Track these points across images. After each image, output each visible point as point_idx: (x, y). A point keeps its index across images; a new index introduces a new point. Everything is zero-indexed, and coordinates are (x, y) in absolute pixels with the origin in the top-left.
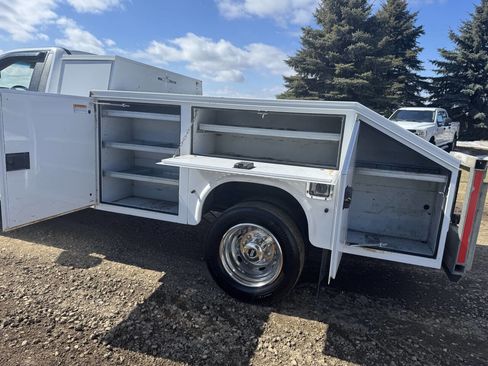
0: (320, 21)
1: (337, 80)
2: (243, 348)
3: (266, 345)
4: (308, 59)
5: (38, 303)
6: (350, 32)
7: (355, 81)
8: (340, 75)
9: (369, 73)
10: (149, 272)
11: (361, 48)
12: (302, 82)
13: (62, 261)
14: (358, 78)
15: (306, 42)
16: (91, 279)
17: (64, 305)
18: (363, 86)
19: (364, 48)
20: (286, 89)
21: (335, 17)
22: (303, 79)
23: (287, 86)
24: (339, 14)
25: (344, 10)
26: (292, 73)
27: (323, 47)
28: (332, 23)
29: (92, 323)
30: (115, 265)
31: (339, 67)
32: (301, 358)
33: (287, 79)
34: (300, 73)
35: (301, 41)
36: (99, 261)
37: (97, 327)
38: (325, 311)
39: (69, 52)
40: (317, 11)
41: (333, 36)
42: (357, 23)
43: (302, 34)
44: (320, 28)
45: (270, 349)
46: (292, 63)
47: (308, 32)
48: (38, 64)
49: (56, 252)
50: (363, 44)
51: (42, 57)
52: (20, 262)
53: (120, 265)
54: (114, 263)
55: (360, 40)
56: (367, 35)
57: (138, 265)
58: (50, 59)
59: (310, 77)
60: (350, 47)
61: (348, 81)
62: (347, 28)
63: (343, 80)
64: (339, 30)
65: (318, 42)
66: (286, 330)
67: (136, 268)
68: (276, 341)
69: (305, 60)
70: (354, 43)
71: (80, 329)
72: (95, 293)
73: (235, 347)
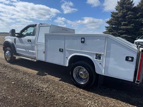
0: (117, 10)
1: (122, 27)
2: (76, 98)
3: (82, 98)
4: (113, 21)
5: (30, 83)
6: (127, 12)
7: (128, 27)
8: (123, 26)
9: (133, 24)
10: (57, 78)
11: (130, 17)
12: (111, 28)
13: (38, 74)
14: (129, 26)
15: (112, 16)
16: (43, 79)
17: (36, 84)
18: (131, 28)
19: (131, 16)
20: (106, 30)
21: (121, 8)
22: (111, 27)
23: (106, 29)
24: (123, 7)
25: (124, 5)
26: (108, 25)
27: (118, 17)
28: (121, 10)
29: (41, 89)
30: (49, 76)
31: (123, 23)
32: (91, 103)
33: (106, 27)
34: (110, 25)
35: (111, 16)
36: (46, 75)
37: (42, 89)
38: (101, 92)
39: (41, 24)
40: (116, 7)
41: (121, 14)
42: (129, 9)
43: (111, 14)
44: (117, 12)
45: (83, 100)
46: (108, 22)
47: (113, 13)
48: (35, 27)
49: (37, 72)
50: (131, 15)
51: (36, 25)
52: (28, 74)
53: (50, 76)
54: (49, 75)
55: (130, 14)
56: (132, 13)
57: (55, 76)
58: (37, 26)
59: (113, 26)
60: (127, 17)
61: (126, 27)
62: (125, 11)
63: (124, 27)
64: (123, 12)
65: (116, 16)
66: (89, 95)
67: (54, 77)
68: (85, 98)
69: (112, 21)
70: (128, 15)
71: (38, 90)
72: (43, 82)
73: (74, 98)
